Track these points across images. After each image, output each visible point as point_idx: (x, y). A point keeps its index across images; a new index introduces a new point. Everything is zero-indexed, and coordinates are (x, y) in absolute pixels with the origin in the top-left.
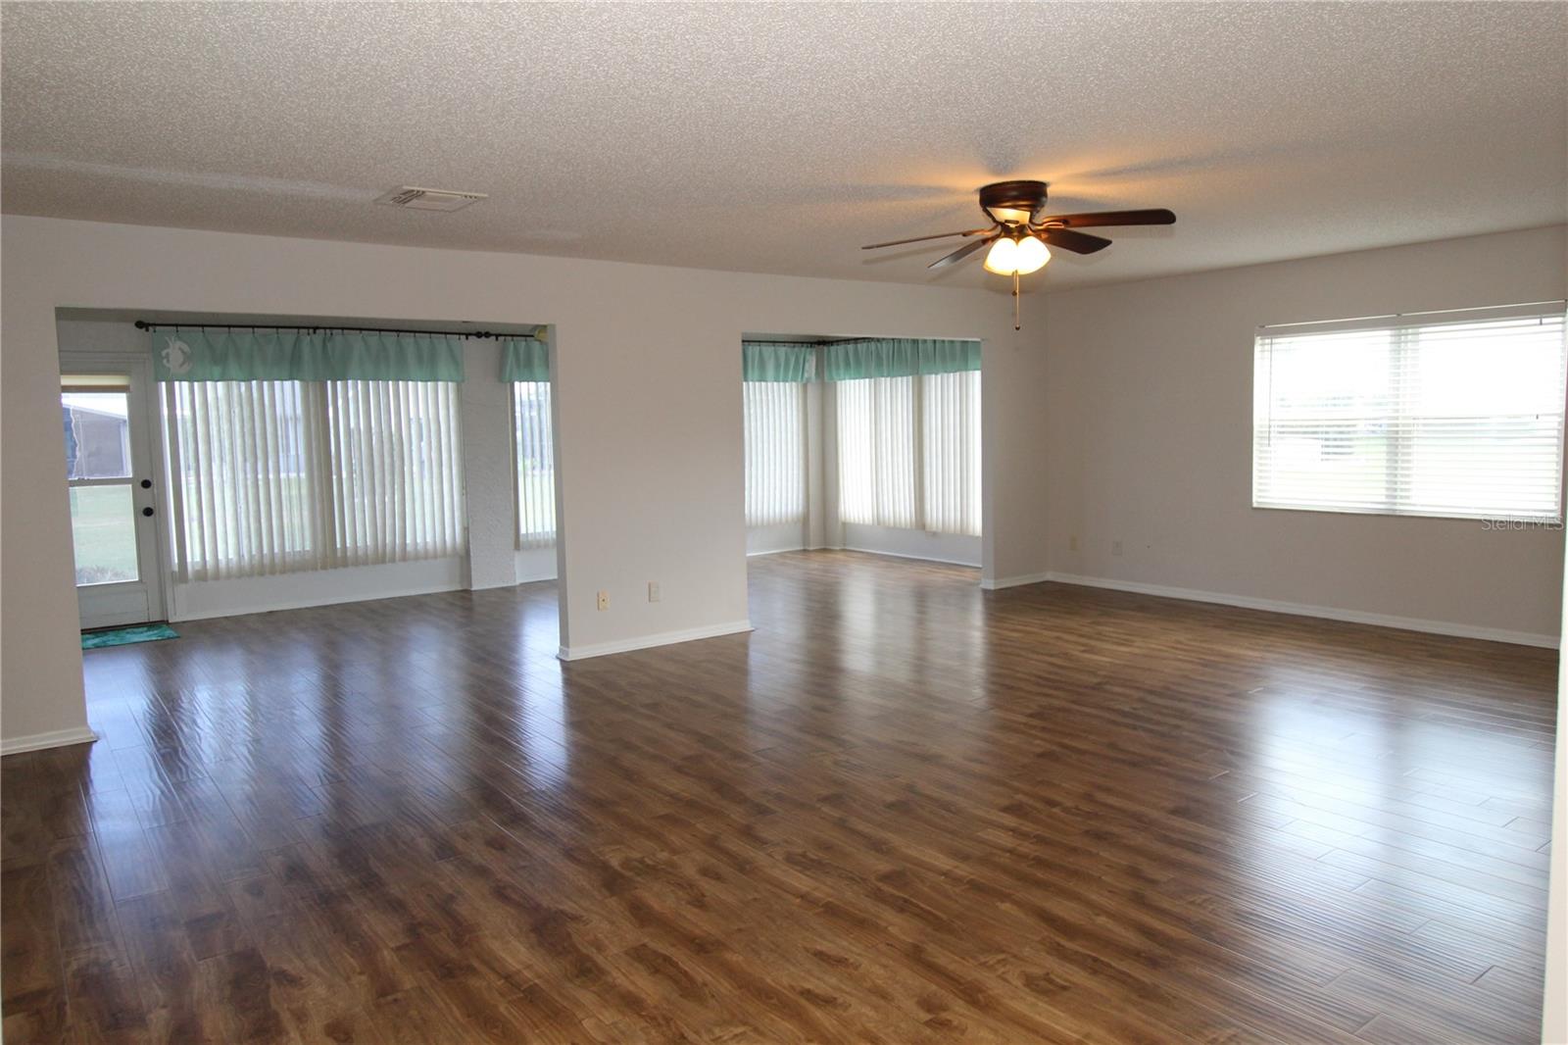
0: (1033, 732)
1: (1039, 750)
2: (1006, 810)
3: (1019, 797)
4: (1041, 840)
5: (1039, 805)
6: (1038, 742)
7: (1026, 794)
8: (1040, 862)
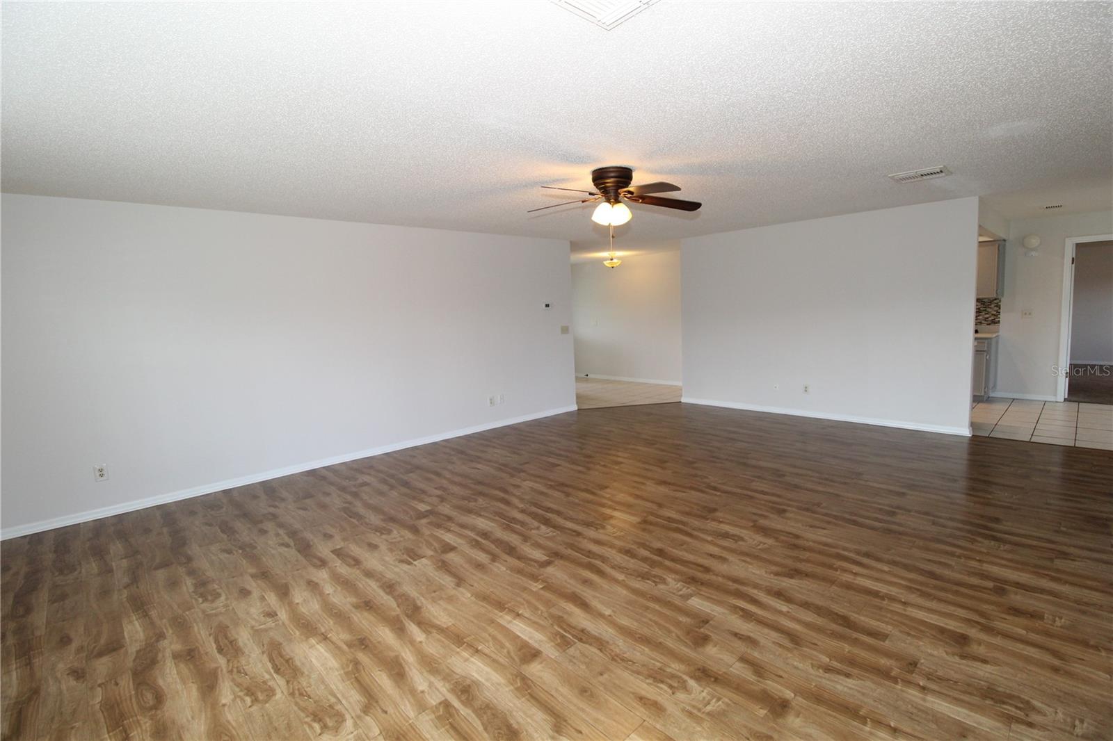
0: (610, 503)
1: (608, 490)
2: (621, 463)
3: (617, 467)
4: (610, 455)
5: (609, 465)
6: (608, 496)
7: (614, 469)
8: (609, 449)
